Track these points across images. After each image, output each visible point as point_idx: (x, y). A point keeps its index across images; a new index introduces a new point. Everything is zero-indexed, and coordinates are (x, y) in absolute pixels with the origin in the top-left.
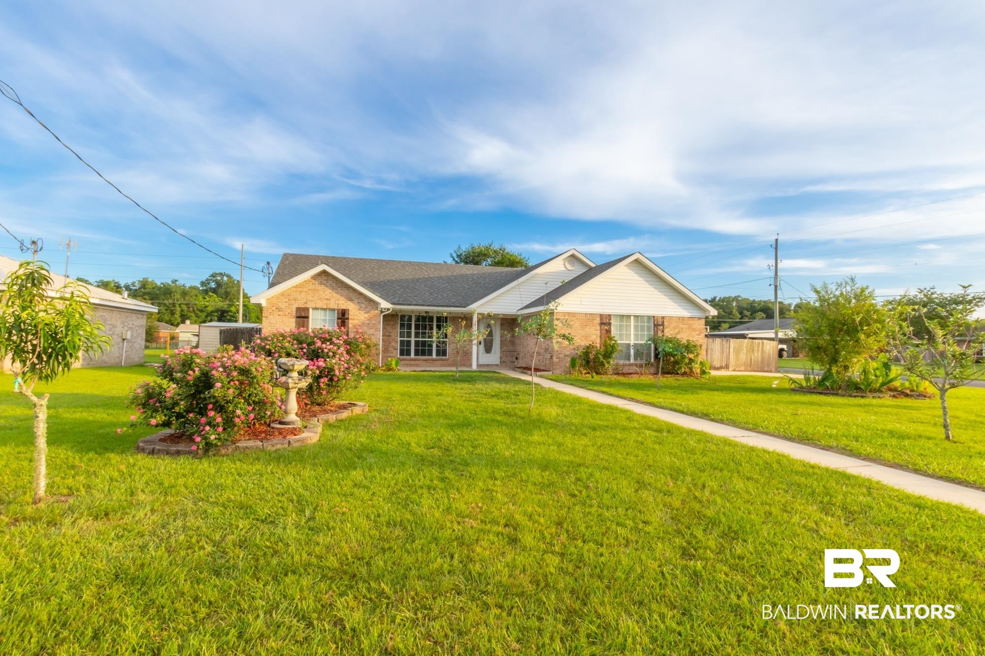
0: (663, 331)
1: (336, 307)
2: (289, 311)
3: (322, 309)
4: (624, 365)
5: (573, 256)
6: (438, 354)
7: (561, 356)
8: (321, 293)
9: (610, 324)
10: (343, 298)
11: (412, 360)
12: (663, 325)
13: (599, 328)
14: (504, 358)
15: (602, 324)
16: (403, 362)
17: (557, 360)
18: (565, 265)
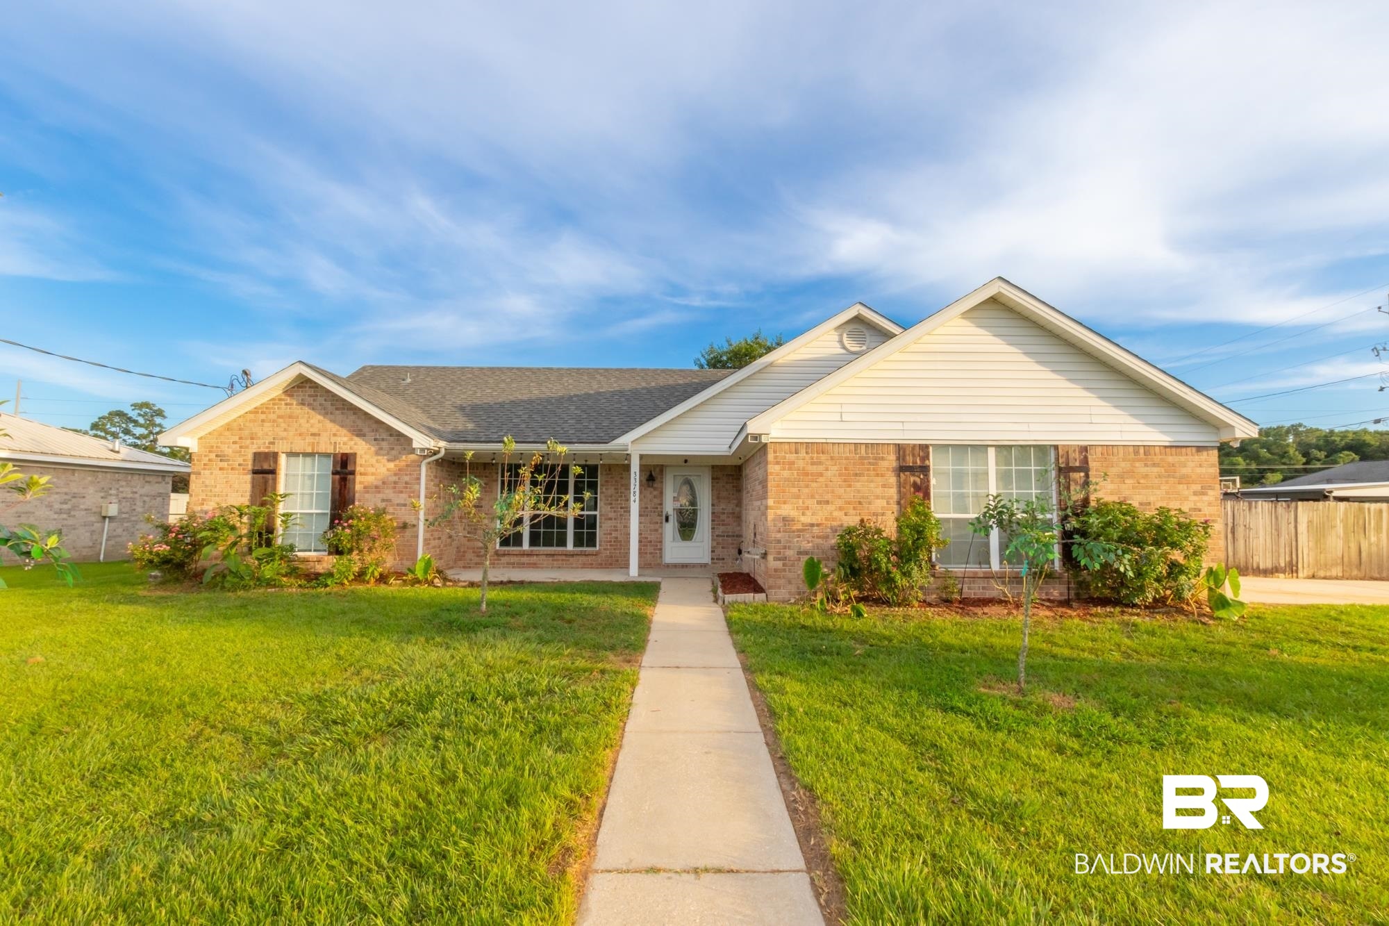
0: (1086, 483)
1: (330, 450)
2: (240, 460)
3: (306, 455)
4: (974, 577)
5: (858, 319)
6: (578, 542)
7: (790, 553)
8: (302, 421)
9: (925, 470)
10: (344, 431)
11: (524, 554)
12: (1084, 468)
13: (893, 480)
14: (719, 551)
15: (902, 469)
16: (505, 560)
17: (779, 564)
18: (841, 342)
